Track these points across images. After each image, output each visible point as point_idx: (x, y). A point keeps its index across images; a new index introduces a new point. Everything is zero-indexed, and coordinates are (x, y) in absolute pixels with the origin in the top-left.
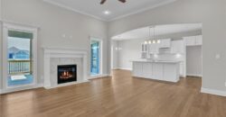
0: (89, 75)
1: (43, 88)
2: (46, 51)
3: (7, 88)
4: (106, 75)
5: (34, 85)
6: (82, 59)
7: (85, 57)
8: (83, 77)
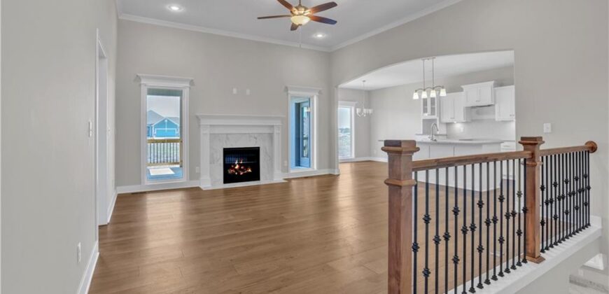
0: (285, 169)
1: (198, 189)
2: (203, 122)
3: (146, 185)
4: (325, 172)
5: (184, 182)
6: (271, 136)
7: (276, 131)
8: (272, 172)
